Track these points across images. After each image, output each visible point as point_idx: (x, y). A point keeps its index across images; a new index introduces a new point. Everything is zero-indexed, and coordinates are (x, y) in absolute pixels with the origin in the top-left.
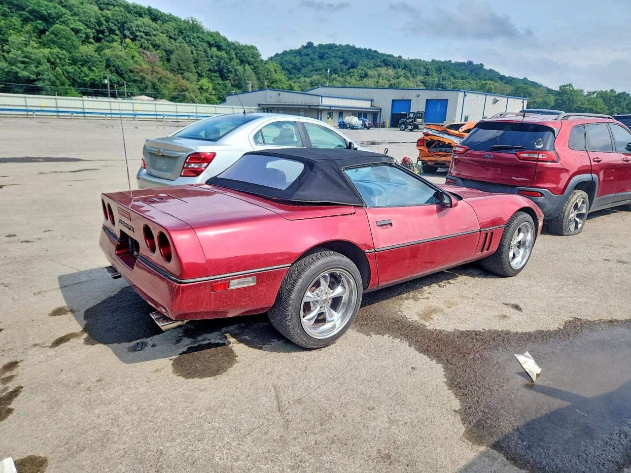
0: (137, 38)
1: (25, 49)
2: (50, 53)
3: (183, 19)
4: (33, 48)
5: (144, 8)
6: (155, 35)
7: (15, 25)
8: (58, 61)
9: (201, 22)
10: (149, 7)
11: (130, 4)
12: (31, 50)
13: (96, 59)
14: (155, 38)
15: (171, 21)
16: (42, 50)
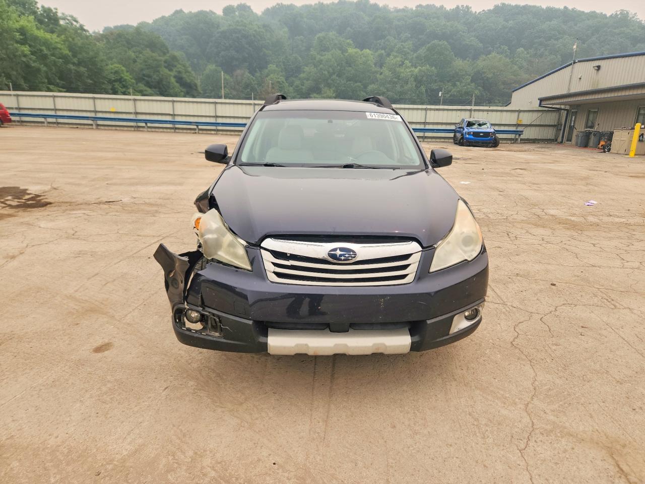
0: (534, 46)
1: (398, 69)
2: (420, 70)
3: (608, 15)
4: (407, 67)
5: (558, 10)
6: (557, 39)
7: (404, 48)
8: (424, 78)
9: (636, 14)
10: (565, 7)
11: (543, 9)
12: (403, 70)
13: (464, 73)
14: (555, 42)
15: (588, 20)
16: (413, 69)
